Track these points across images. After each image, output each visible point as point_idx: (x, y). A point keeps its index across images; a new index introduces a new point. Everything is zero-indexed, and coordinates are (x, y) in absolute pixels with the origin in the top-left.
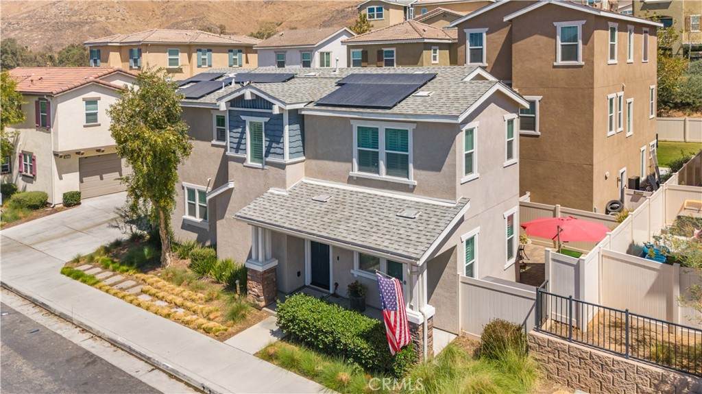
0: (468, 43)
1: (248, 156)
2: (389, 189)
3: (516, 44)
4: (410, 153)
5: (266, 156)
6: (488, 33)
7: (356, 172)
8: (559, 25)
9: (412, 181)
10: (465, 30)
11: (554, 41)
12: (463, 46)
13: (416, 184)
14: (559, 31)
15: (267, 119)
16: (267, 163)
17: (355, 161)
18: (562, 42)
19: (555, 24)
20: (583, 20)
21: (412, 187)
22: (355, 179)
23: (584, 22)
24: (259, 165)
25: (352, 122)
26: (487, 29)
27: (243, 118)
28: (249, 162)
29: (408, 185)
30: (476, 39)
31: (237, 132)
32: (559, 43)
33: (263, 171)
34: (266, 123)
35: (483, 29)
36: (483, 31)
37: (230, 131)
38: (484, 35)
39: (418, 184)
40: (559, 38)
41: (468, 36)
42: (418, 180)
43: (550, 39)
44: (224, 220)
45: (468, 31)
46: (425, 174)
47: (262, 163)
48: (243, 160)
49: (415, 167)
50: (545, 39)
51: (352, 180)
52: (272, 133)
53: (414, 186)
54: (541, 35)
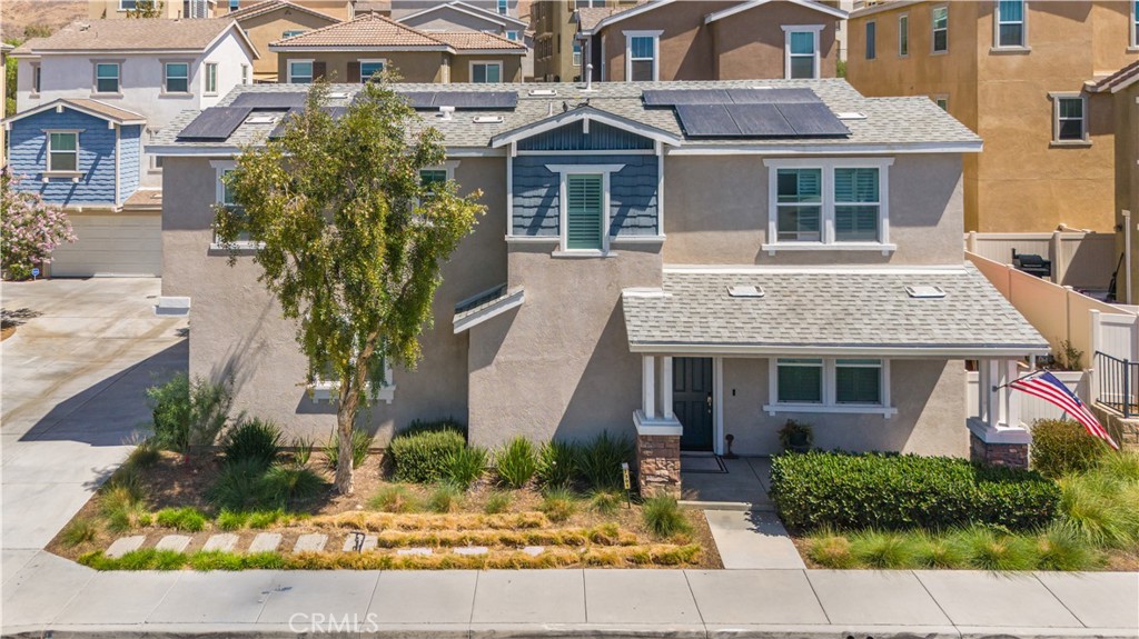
0: (629, 51)
1: (564, 238)
2: (842, 263)
3: (725, 54)
4: (883, 204)
5: (613, 232)
6: (662, 38)
7: (775, 244)
8: (789, 30)
9: (886, 244)
10: (624, 32)
11: (781, 51)
12: (622, 57)
13: (895, 249)
14: (788, 37)
15: (618, 168)
16: (614, 246)
17: (773, 226)
18: (792, 52)
19: (784, 28)
20: (819, 24)
21: (887, 254)
22: (773, 254)
23: (822, 27)
24: (596, 252)
25: (766, 162)
26: (661, 32)
27: (553, 168)
28: (566, 250)
29: (880, 252)
30: (643, 46)
31: (533, 198)
32: (789, 54)
33: (605, 262)
34: (613, 175)
35: (655, 31)
36: (656, 35)
37: (514, 196)
38: (657, 41)
39: (900, 248)
40: (788, 47)
41: (629, 42)
42: (899, 242)
43: (776, 49)
44: (492, 369)
45: (629, 35)
46: (910, 233)
47: (600, 247)
48: (549, 248)
49: (893, 224)
50: (767, 47)
51: (762, 258)
52: (628, 191)
53: (891, 253)
54: (762, 42)
